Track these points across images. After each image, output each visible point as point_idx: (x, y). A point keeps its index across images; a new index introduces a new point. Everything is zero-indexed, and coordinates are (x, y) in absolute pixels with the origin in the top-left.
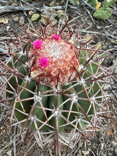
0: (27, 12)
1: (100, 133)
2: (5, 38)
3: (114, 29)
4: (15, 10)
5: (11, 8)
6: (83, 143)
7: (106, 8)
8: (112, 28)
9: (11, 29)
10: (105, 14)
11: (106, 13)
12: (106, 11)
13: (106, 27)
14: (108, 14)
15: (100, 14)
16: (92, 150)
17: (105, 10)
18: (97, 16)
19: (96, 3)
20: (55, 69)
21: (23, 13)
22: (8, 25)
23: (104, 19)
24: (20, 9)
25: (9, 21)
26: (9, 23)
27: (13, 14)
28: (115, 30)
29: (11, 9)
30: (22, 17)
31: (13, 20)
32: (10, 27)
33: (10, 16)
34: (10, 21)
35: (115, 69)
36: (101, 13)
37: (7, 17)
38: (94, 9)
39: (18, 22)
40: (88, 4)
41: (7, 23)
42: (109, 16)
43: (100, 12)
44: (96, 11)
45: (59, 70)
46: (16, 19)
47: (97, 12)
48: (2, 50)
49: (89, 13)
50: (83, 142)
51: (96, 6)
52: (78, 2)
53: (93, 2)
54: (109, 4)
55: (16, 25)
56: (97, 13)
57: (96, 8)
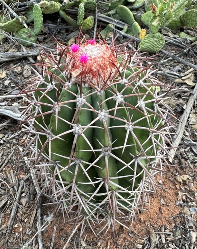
0: (35, 58)
1: (186, 217)
2: (4, 96)
3: (175, 64)
4: (15, 57)
5: (9, 55)
6: (158, 237)
7: (154, 34)
8: (172, 62)
9: (12, 83)
10: (156, 43)
11: (156, 41)
12: (156, 38)
13: (162, 62)
14: (159, 42)
15: (148, 45)
16: (176, 245)
17: (153, 37)
18: (143, 48)
19: (138, 31)
20: (95, 64)
21: (27, 61)
22: (6, 80)
23: (155, 50)
24: (23, 54)
25: (6, 74)
26: (8, 77)
27: (12, 64)
28: (178, 65)
29: (10, 57)
30: (26, 66)
31: (13, 72)
32: (10, 81)
33: (9, 67)
34: (9, 74)
35: (189, 117)
36: (148, 42)
37: (3, 69)
38: (138, 39)
39: (22, 73)
40: (126, 35)
41: (5, 76)
42: (162, 45)
43: (146, 41)
44: (140, 41)
45: (99, 65)
46: (18, 69)
47: (142, 42)
48: (3, 111)
49: (131, 46)
50: (159, 234)
51: (140, 35)
52: (110, 34)
53: (134, 31)
54: (157, 27)
55: (19, 78)
56: (142, 44)
57: (140, 38)
